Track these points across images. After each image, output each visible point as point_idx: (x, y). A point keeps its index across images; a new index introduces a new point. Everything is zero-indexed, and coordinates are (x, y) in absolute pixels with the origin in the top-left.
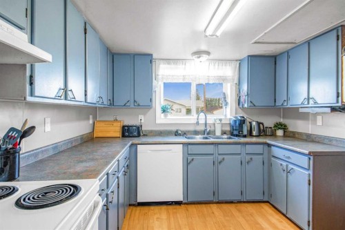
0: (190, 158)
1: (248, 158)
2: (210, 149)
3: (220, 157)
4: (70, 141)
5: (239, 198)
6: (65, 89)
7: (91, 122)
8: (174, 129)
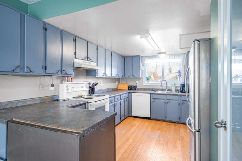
0: (153, 100)
1: (182, 102)
2: (163, 97)
3: (168, 101)
4: (108, 89)
5: (177, 121)
6: (105, 74)
7: (117, 83)
8: (151, 88)
